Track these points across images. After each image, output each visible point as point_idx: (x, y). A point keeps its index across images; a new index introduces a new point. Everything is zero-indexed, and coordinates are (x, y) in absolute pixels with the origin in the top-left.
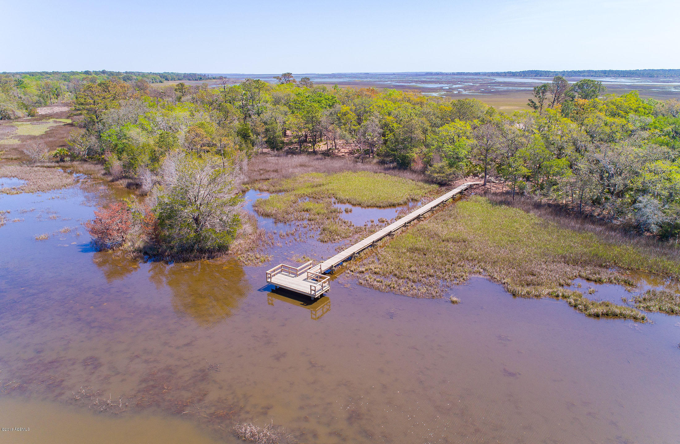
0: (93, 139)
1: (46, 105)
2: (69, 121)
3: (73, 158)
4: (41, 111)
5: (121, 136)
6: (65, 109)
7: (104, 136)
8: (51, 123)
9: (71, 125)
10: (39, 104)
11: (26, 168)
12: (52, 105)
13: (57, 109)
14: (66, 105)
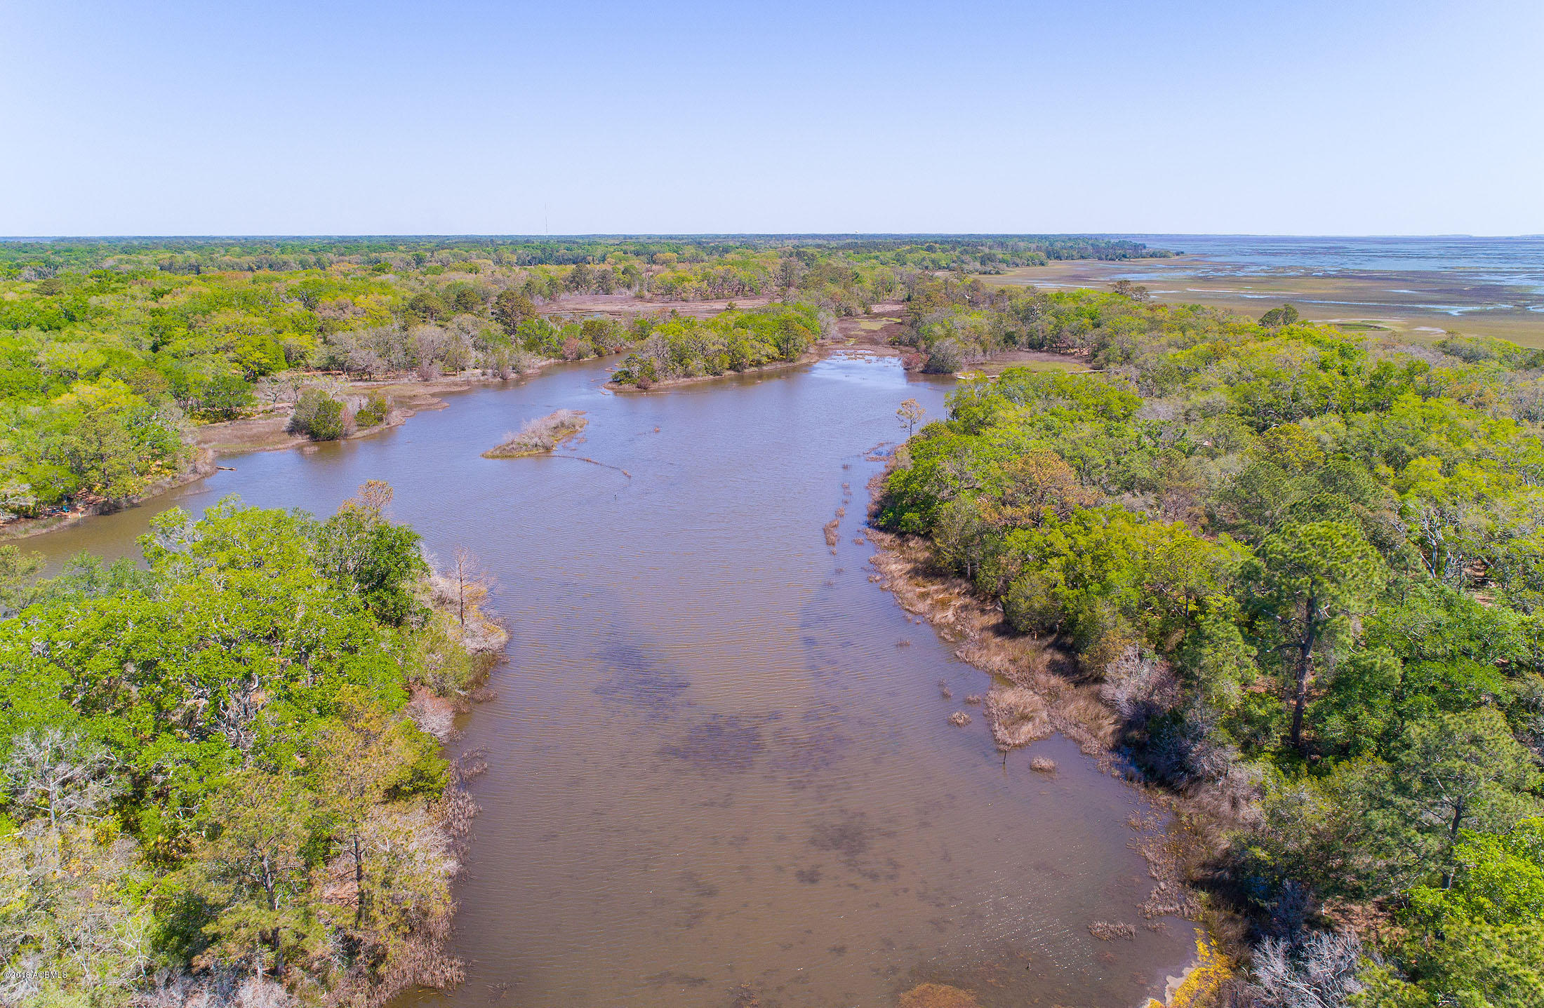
0: (914, 333)
1: (878, 303)
2: (899, 321)
3: (900, 343)
4: (876, 309)
5: (930, 331)
6: (897, 308)
7: (921, 330)
8: (884, 321)
9: (901, 324)
10: (874, 301)
11: (873, 347)
12: (883, 302)
13: (888, 308)
14: (897, 302)
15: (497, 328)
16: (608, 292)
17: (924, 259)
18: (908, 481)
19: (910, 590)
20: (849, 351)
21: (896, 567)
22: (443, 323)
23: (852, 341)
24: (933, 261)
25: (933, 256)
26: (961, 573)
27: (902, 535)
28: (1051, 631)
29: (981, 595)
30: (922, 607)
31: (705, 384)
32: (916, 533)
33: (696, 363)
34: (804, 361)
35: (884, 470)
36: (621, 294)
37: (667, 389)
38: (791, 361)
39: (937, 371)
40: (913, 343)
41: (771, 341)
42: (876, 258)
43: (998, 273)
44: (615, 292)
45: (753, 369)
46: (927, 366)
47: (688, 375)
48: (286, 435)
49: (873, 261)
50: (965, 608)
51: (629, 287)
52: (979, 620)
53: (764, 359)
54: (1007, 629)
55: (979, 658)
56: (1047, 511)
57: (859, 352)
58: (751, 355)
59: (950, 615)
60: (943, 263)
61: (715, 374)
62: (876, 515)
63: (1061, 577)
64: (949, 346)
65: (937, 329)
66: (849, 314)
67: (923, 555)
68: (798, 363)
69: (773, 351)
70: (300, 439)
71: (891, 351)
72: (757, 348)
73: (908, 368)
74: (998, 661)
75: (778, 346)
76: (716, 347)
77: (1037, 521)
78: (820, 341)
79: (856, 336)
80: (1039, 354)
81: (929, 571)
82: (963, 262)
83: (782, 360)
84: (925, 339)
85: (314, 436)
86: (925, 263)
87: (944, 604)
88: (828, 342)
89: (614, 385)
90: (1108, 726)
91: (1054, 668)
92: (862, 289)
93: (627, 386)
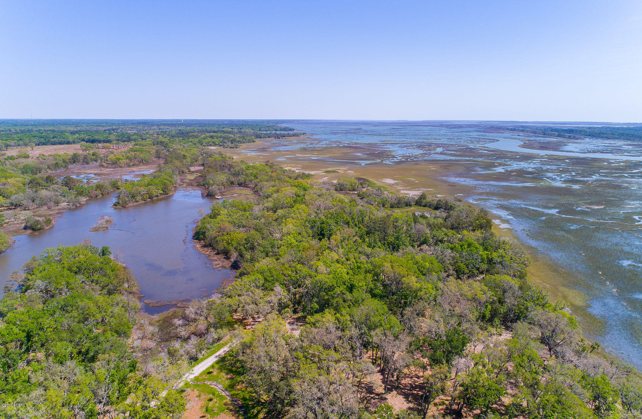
1: (193, 166)
3: (200, 185)
4: (192, 169)
5: (209, 182)
6: (199, 169)
7: (206, 182)
8: (195, 175)
9: (200, 176)
10: (191, 166)
11: (192, 187)
13: (196, 169)
14: (199, 166)
15: (66, 188)
16: (87, 163)
17: (209, 142)
18: (200, 229)
19: (201, 250)
20: (184, 189)
21: (198, 246)
22: (46, 188)
23: (185, 185)
24: (213, 142)
25: (213, 140)
26: (211, 246)
27: (199, 240)
28: (225, 253)
29: (214, 249)
30: (203, 252)
31: (142, 203)
32: (202, 239)
33: (139, 198)
34: (171, 194)
35: (196, 226)
36: (93, 164)
37: (131, 206)
38: (167, 194)
39: (211, 196)
40: (204, 185)
41: (161, 189)
42: (191, 142)
43: (237, 148)
44: (90, 163)
45: (156, 198)
46: (208, 194)
47: (137, 202)
48: (24, 230)
49: (190, 143)
50: (211, 251)
51: (96, 161)
52: (213, 253)
53: (159, 195)
54: (218, 254)
55: (212, 258)
56: (225, 233)
57: (188, 189)
58: (155, 194)
59: (208, 253)
60: (217, 143)
61: (145, 201)
62: (194, 237)
63: (226, 244)
64: (214, 188)
65: (211, 181)
66: (183, 172)
67: (204, 243)
68: (169, 195)
69: (162, 192)
70: (29, 231)
71: (197, 188)
72: (156, 191)
73: (202, 194)
74: (215, 258)
75: (162, 190)
76: (144, 193)
77: (223, 235)
78: (175, 185)
79: (186, 182)
80: (240, 188)
81: (205, 246)
82: (224, 142)
83: (164, 194)
84: (208, 184)
85: (34, 230)
86: (210, 143)
87: (207, 251)
88: (177, 185)
89: (115, 207)
90: (230, 264)
91: (224, 258)
92: (187, 162)
93: (119, 207)
